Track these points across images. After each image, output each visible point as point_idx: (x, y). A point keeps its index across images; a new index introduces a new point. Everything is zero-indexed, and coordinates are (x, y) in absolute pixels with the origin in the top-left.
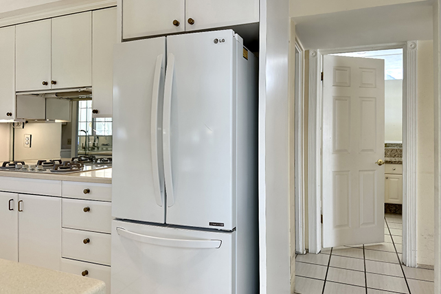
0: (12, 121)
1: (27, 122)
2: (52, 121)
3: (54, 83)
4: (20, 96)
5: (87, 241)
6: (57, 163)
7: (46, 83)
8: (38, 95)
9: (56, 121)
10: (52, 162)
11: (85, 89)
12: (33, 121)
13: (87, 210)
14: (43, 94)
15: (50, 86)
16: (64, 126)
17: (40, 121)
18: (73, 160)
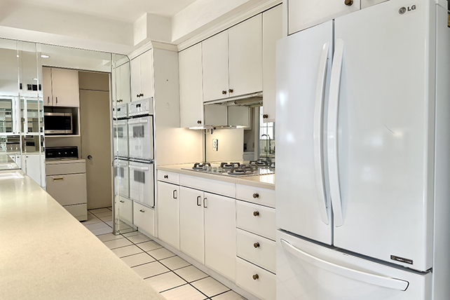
0: (202, 128)
1: (215, 128)
2: (234, 127)
3: (231, 91)
4: (207, 106)
5: (257, 245)
6: (236, 166)
7: (225, 92)
8: (220, 104)
9: (238, 127)
10: (232, 165)
11: (256, 95)
12: (220, 127)
13: (257, 214)
14: (225, 103)
15: (228, 95)
16: (246, 131)
17: (225, 127)
18: (250, 163)
